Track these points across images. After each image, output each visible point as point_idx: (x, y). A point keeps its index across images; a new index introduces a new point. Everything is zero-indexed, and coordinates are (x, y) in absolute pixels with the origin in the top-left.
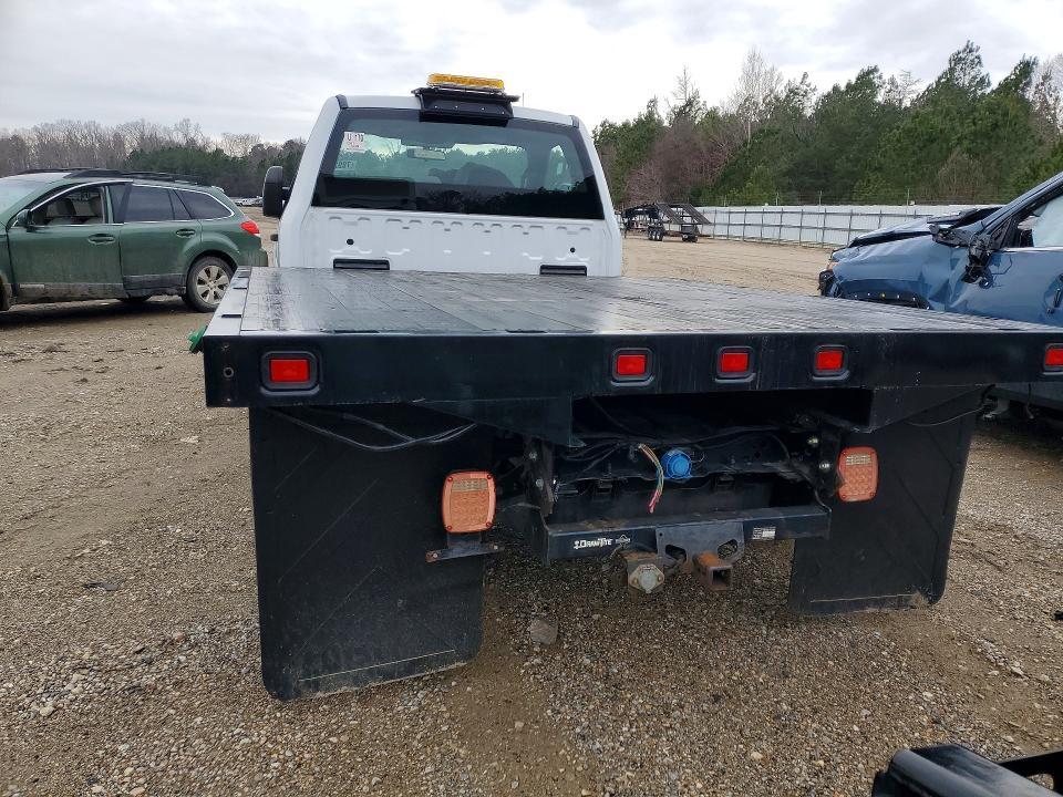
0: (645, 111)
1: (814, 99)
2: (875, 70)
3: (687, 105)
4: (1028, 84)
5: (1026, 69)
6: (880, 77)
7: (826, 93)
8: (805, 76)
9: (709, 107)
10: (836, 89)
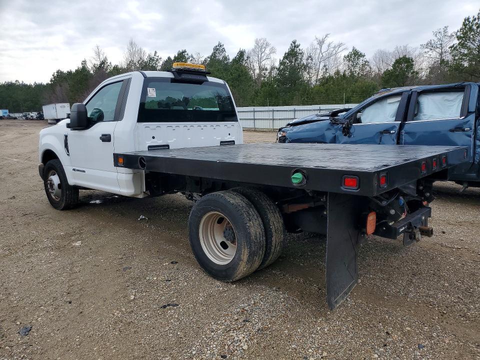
0: (81, 66)
1: (161, 63)
2: (185, 51)
3: (102, 64)
4: (243, 60)
5: (241, 54)
6: (188, 54)
7: (165, 60)
8: (156, 52)
9: (113, 64)
10: (169, 58)
